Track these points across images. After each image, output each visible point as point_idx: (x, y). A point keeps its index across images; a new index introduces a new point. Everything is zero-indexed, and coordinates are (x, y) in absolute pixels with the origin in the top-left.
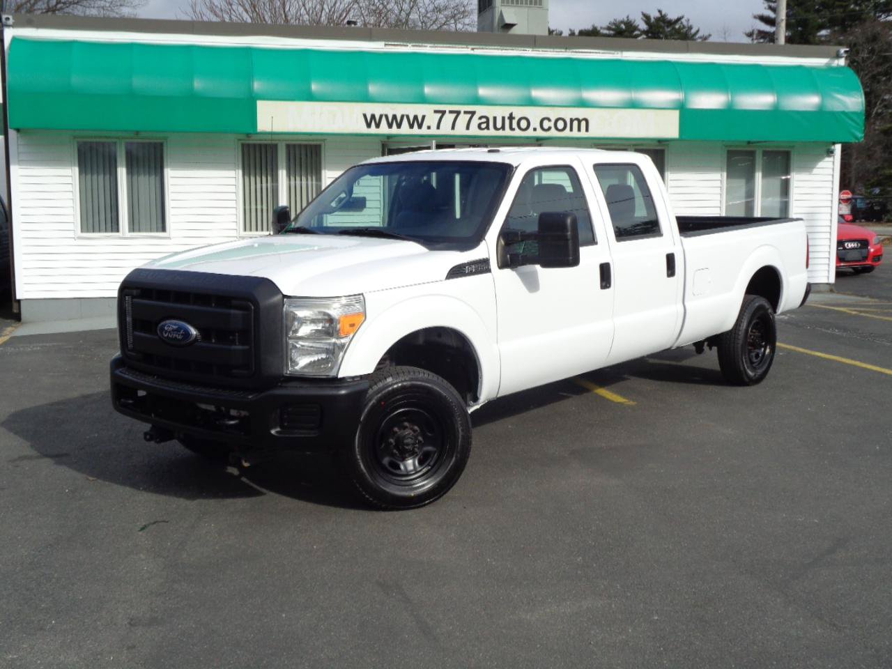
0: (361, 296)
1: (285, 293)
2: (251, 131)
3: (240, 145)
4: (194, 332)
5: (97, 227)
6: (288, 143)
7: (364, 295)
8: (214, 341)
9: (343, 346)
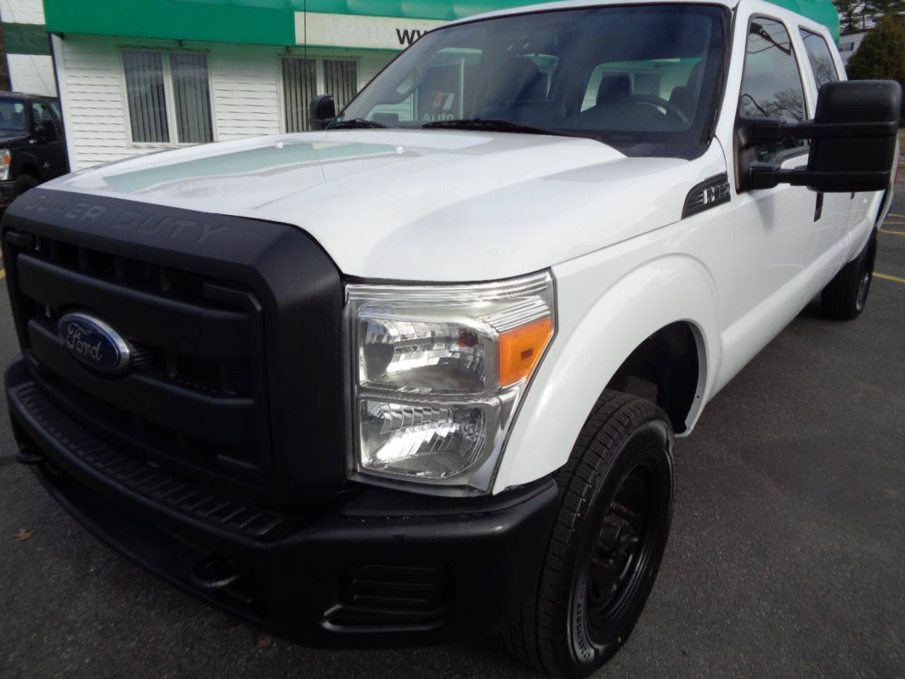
0: (547, 274)
1: (345, 270)
2: (290, 44)
3: (280, 61)
4: (124, 348)
5: (148, 137)
6: (326, 59)
7: (554, 269)
8: (172, 375)
9: (506, 406)
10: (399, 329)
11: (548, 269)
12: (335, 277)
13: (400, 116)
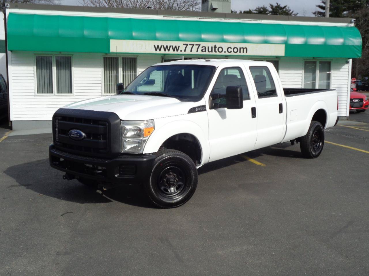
1: (121, 119)
2: (108, 52)
3: (103, 58)
4: (84, 134)
5: (44, 91)
6: (123, 57)
7: (154, 120)
8: (92, 138)
9: (145, 141)
10: (128, 127)
11: (153, 119)
12: (119, 120)
13: (155, 80)
